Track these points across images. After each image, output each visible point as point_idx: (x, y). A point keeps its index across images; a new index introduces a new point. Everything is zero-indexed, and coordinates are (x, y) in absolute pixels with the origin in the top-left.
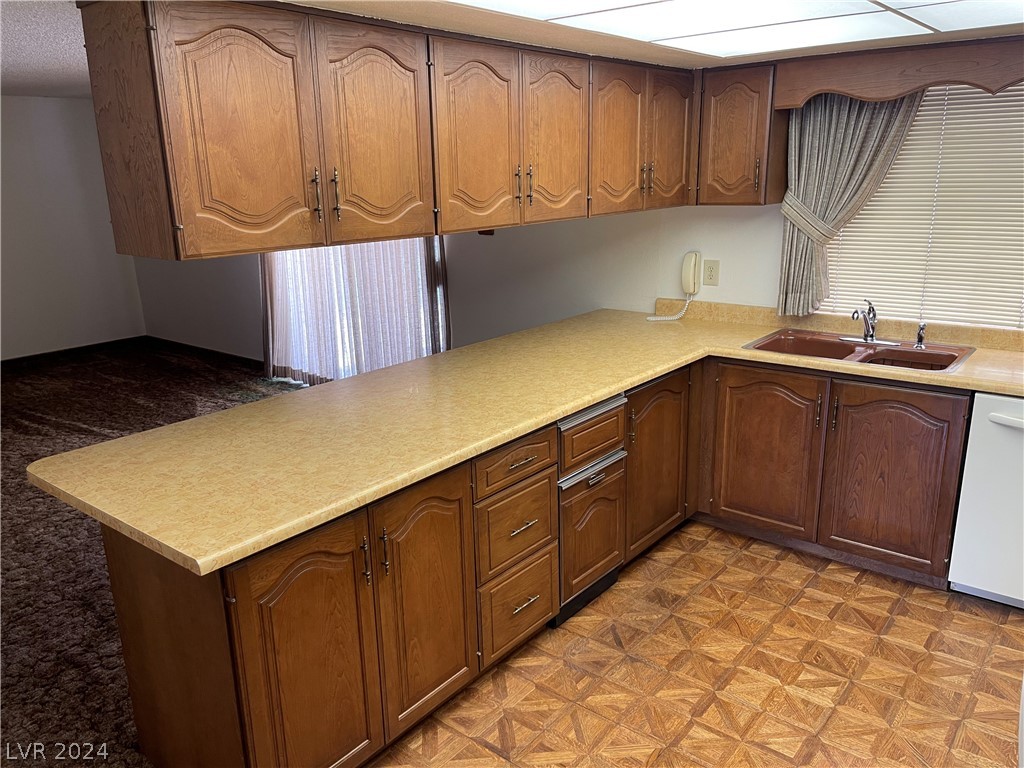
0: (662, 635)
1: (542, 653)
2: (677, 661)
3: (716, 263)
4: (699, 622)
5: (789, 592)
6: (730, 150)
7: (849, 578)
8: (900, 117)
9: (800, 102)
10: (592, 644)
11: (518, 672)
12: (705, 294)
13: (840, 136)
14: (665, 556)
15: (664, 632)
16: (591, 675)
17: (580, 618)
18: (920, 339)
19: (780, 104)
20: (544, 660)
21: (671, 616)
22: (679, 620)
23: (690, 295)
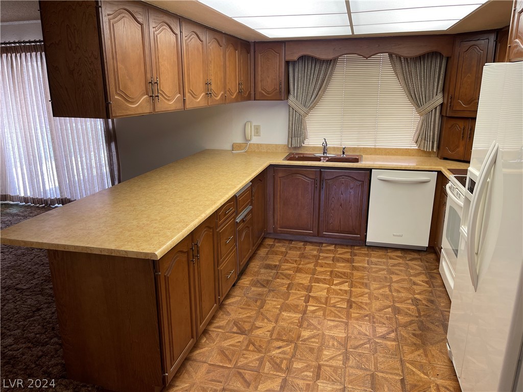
0: (278, 280)
1: (235, 296)
2: (289, 287)
3: (259, 126)
4: (289, 272)
5: (314, 256)
6: (268, 77)
7: (332, 248)
8: (331, 66)
9: (295, 58)
10: (253, 289)
11: (229, 304)
12: (255, 140)
13: (309, 73)
14: (262, 252)
15: (278, 278)
16: (260, 299)
17: (242, 281)
18: (344, 153)
19: (288, 58)
20: (237, 299)
21: (278, 273)
22: (281, 273)
23: (249, 140)
